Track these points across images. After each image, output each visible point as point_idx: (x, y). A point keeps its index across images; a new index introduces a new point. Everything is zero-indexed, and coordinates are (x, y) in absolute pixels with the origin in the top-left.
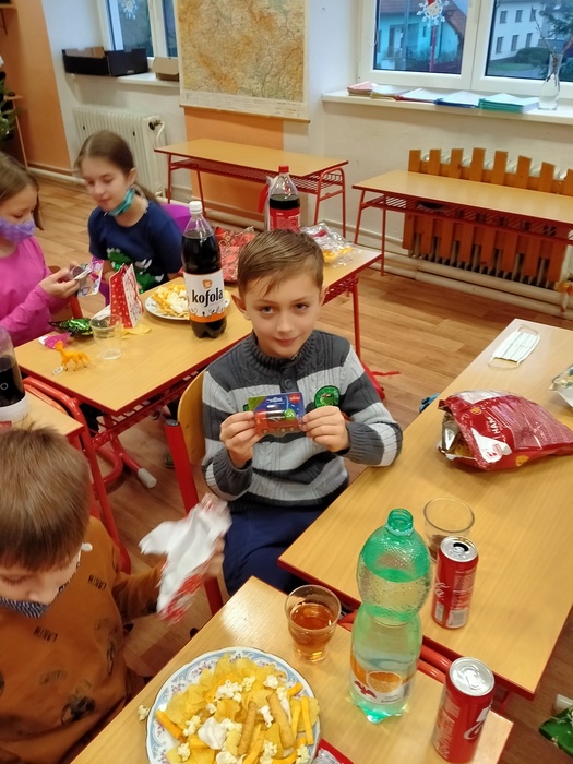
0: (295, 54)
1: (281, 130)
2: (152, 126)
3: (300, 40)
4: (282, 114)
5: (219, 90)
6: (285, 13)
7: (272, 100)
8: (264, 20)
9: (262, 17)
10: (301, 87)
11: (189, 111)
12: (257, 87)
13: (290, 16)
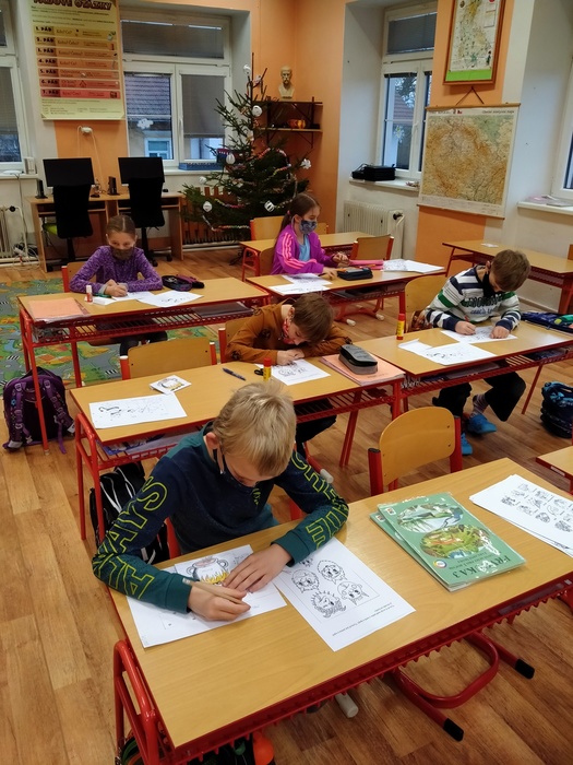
0: (500, 172)
1: (484, 224)
2: (395, 217)
3: (505, 162)
4: (486, 213)
5: (446, 195)
6: (498, 144)
7: (481, 203)
8: (482, 149)
9: (482, 146)
10: (501, 194)
11: (422, 208)
12: (471, 193)
13: (501, 146)
